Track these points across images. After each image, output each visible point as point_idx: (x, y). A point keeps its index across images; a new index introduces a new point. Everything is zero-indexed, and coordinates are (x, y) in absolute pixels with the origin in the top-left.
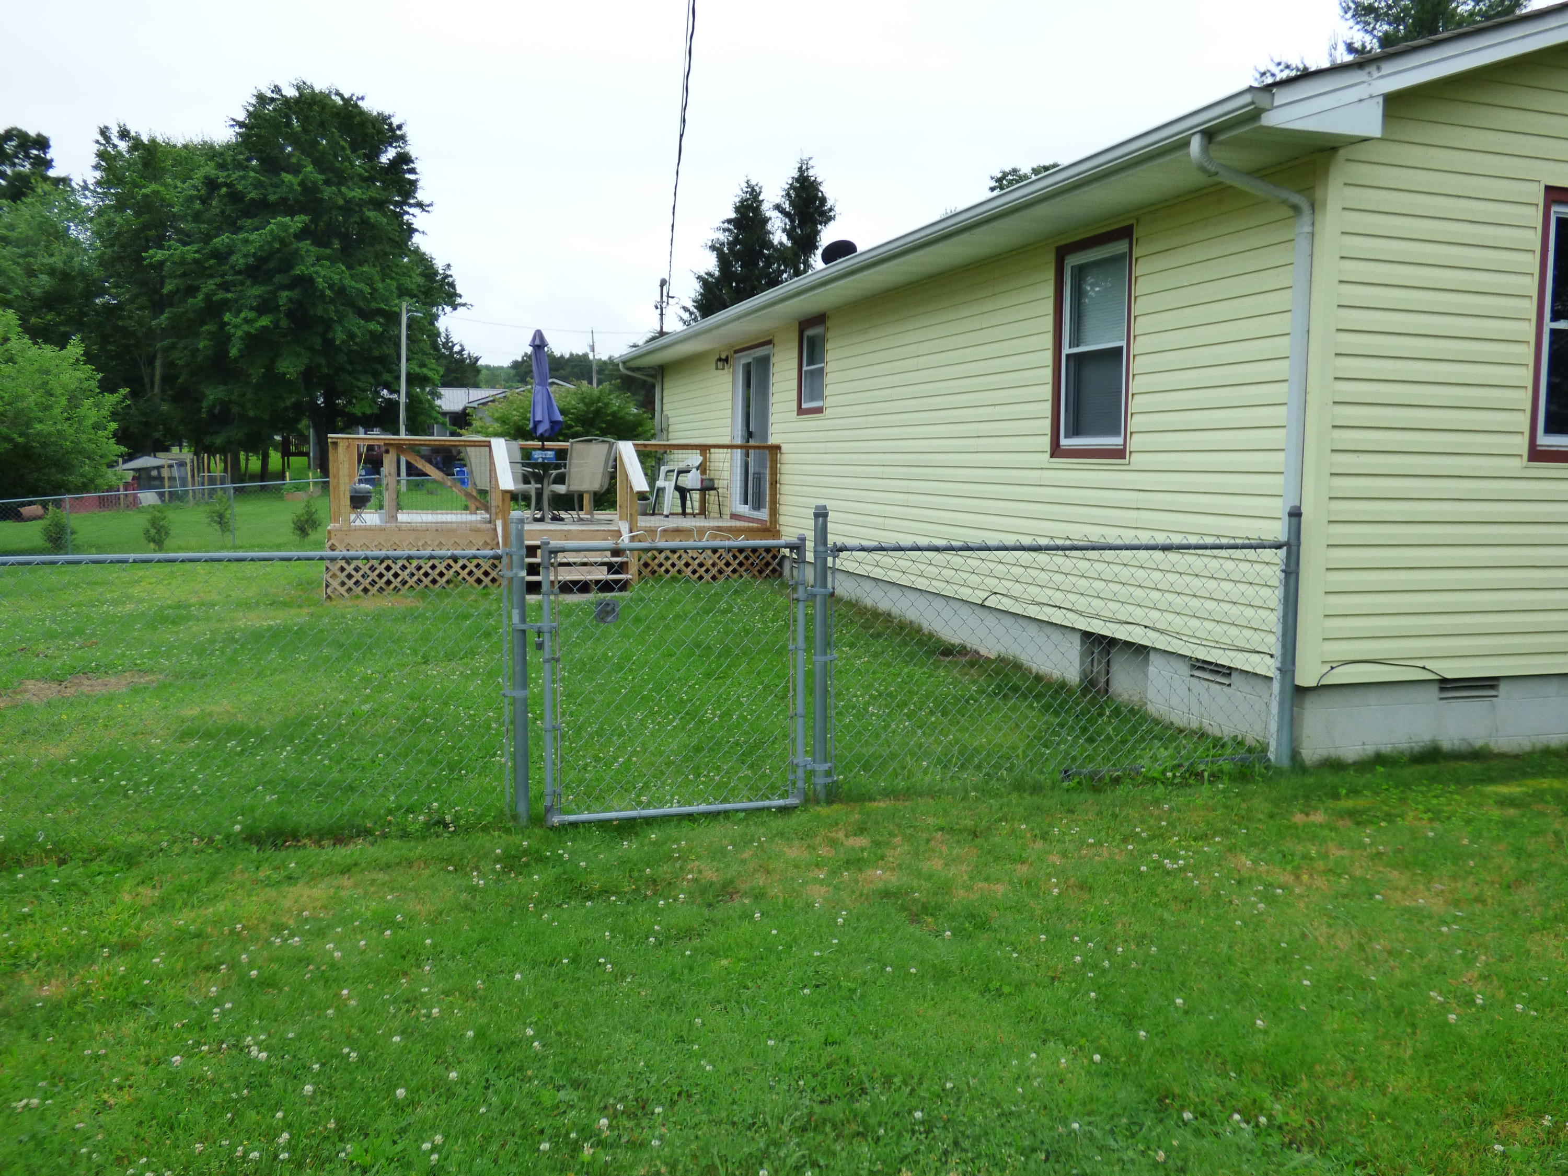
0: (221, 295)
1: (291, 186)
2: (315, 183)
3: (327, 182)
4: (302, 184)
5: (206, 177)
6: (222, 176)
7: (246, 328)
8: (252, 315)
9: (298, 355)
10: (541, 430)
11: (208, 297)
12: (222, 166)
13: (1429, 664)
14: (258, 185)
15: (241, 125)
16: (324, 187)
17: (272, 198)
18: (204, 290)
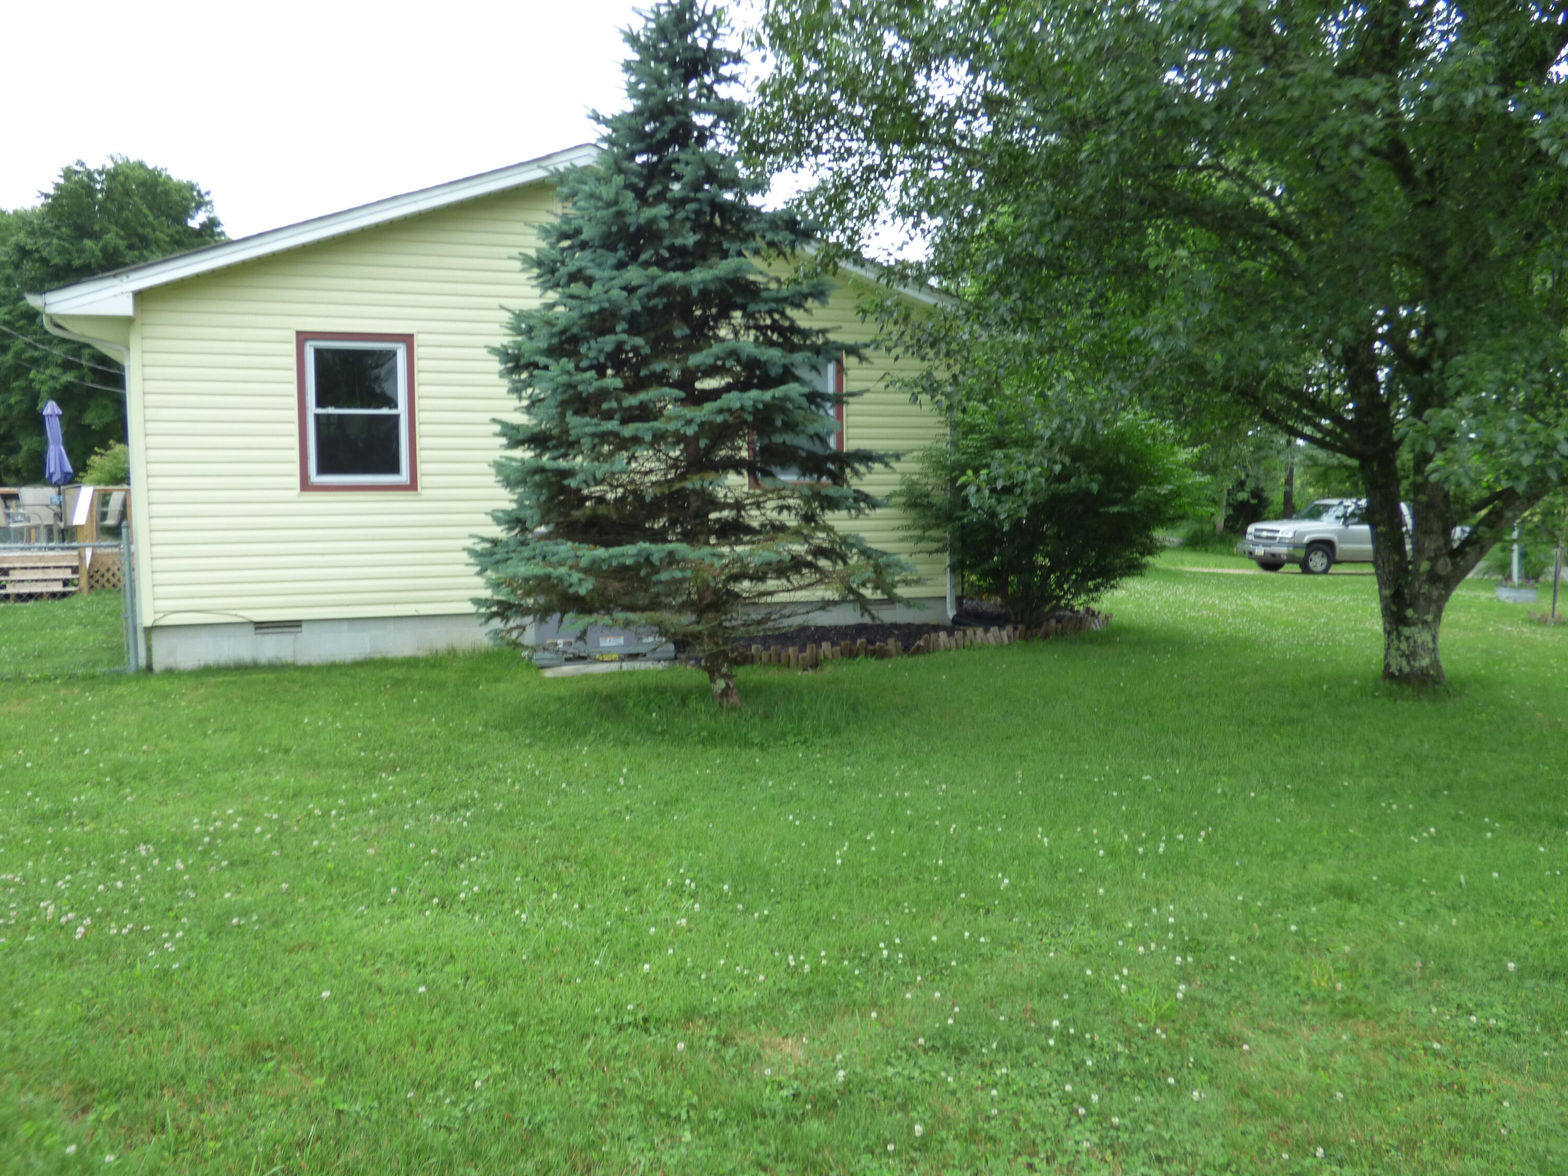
0: (30, 353)
1: (93, 251)
2: (116, 249)
3: (131, 247)
4: (104, 250)
5: (17, 245)
6: (30, 244)
7: (52, 383)
8: (56, 372)
9: (105, 407)
10: (55, 479)
11: (17, 355)
12: (32, 233)
13: (240, 613)
14: (61, 251)
15: (47, 196)
16: (127, 252)
17: (76, 263)
18: (13, 349)
